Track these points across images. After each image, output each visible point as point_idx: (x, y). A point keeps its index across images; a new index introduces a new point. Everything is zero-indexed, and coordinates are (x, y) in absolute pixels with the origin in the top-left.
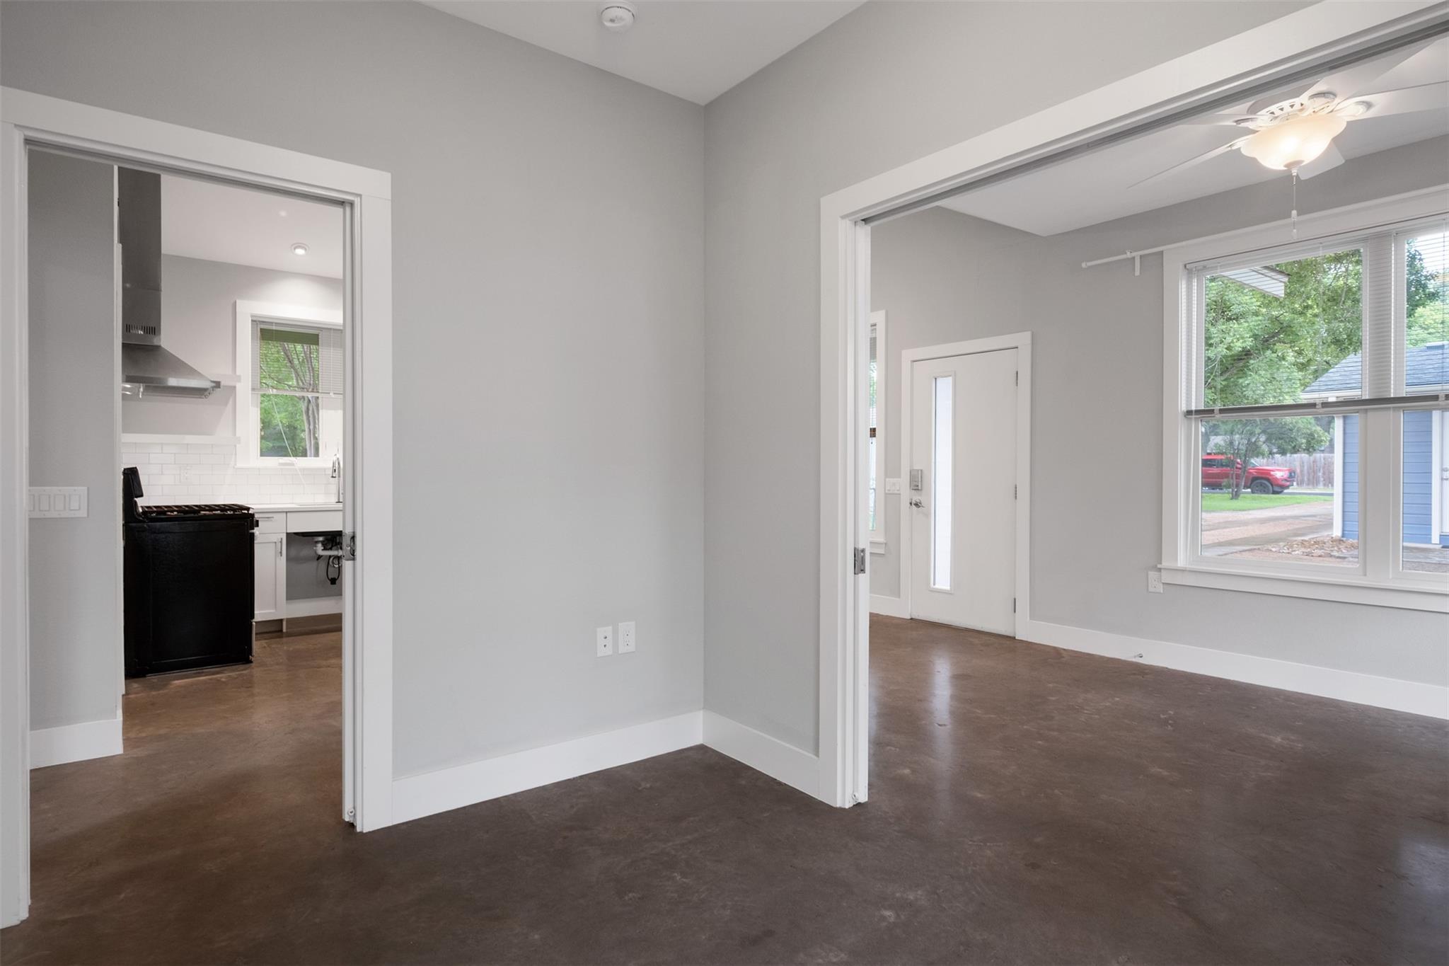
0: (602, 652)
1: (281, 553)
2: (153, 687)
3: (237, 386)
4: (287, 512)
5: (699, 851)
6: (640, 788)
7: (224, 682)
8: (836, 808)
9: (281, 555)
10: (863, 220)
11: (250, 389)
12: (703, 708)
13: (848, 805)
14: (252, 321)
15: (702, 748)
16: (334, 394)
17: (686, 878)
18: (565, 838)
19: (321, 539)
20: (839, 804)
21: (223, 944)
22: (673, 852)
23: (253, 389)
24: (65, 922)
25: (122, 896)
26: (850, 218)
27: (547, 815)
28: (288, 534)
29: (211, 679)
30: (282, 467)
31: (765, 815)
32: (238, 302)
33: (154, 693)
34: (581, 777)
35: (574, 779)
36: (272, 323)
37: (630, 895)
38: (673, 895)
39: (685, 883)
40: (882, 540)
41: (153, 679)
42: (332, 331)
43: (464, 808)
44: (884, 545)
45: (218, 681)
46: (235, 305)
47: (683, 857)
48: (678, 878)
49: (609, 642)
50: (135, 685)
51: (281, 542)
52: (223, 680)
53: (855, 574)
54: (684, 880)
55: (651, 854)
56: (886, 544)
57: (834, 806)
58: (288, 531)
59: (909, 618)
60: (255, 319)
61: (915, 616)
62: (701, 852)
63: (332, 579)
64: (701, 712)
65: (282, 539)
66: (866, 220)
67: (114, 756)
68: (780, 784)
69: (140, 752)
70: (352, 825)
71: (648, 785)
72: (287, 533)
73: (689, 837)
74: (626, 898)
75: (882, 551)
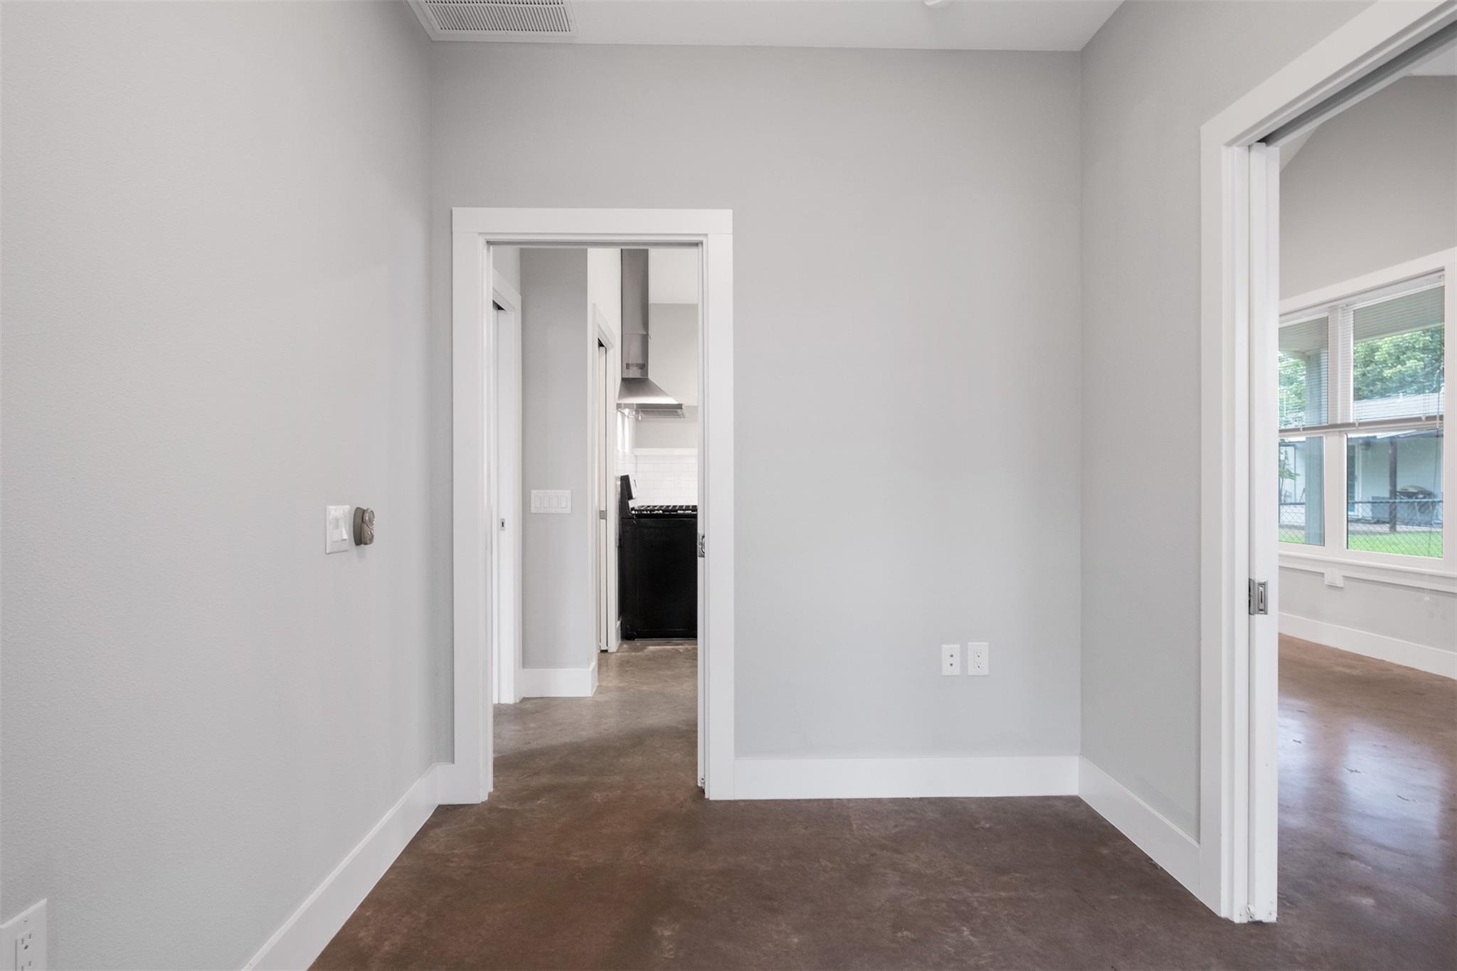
0: (947, 670)
2: (636, 650)
5: (1006, 912)
6: (977, 826)
7: (680, 652)
8: (1220, 918)
10: (1260, 141)
12: (1081, 754)
13: (1239, 918)
15: (1075, 801)
17: (974, 936)
18: (872, 855)
20: (1224, 913)
21: (576, 859)
22: (976, 904)
24: (501, 810)
25: (539, 802)
26: (1240, 142)
27: (868, 828)
29: (673, 649)
31: (1112, 897)
33: (633, 654)
34: (921, 799)
35: (913, 799)
37: (905, 933)
38: (950, 949)
39: (969, 941)
41: (638, 643)
43: (799, 800)
45: (677, 650)
47: (984, 913)
48: (965, 934)
49: (956, 660)
50: (625, 646)
52: (681, 651)
53: (1250, 614)
54: (971, 938)
55: (951, 899)
57: (1219, 915)
62: (1007, 915)
64: (1077, 758)
66: (1266, 140)
67: (585, 697)
68: (1155, 866)
69: (602, 698)
70: (703, 791)
71: (987, 826)
73: (1003, 894)
74: (899, 935)
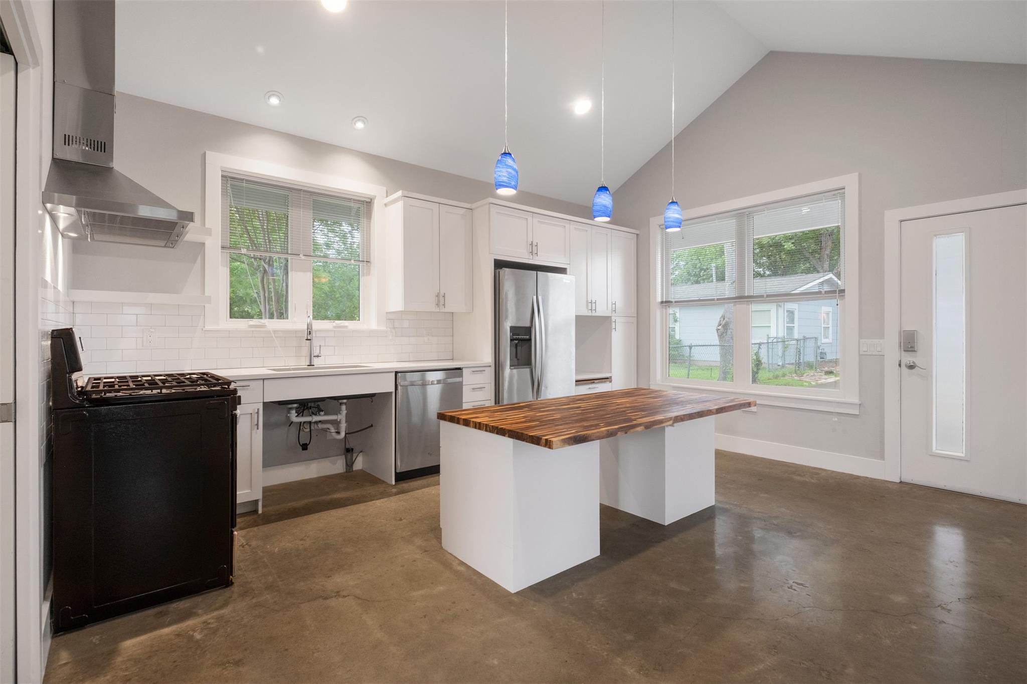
1: (257, 425)
3: (206, 243)
4: (264, 379)
9: (258, 429)
11: (220, 248)
14: (223, 176)
16: (304, 255)
19: (295, 405)
23: (223, 247)
28: (265, 405)
30: (254, 329)
32: (209, 154)
36: (243, 179)
40: (856, 400)
42: (302, 193)
44: (858, 407)
46: (204, 156)
51: (258, 413)
56: (860, 405)
58: (265, 401)
59: (898, 481)
60: (225, 174)
61: (907, 478)
63: (303, 444)
65: (258, 409)
72: (264, 403)
75: (856, 412)
